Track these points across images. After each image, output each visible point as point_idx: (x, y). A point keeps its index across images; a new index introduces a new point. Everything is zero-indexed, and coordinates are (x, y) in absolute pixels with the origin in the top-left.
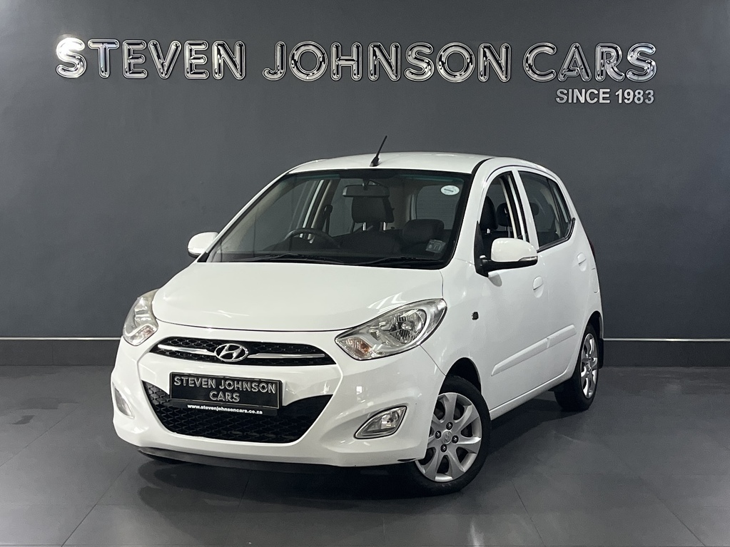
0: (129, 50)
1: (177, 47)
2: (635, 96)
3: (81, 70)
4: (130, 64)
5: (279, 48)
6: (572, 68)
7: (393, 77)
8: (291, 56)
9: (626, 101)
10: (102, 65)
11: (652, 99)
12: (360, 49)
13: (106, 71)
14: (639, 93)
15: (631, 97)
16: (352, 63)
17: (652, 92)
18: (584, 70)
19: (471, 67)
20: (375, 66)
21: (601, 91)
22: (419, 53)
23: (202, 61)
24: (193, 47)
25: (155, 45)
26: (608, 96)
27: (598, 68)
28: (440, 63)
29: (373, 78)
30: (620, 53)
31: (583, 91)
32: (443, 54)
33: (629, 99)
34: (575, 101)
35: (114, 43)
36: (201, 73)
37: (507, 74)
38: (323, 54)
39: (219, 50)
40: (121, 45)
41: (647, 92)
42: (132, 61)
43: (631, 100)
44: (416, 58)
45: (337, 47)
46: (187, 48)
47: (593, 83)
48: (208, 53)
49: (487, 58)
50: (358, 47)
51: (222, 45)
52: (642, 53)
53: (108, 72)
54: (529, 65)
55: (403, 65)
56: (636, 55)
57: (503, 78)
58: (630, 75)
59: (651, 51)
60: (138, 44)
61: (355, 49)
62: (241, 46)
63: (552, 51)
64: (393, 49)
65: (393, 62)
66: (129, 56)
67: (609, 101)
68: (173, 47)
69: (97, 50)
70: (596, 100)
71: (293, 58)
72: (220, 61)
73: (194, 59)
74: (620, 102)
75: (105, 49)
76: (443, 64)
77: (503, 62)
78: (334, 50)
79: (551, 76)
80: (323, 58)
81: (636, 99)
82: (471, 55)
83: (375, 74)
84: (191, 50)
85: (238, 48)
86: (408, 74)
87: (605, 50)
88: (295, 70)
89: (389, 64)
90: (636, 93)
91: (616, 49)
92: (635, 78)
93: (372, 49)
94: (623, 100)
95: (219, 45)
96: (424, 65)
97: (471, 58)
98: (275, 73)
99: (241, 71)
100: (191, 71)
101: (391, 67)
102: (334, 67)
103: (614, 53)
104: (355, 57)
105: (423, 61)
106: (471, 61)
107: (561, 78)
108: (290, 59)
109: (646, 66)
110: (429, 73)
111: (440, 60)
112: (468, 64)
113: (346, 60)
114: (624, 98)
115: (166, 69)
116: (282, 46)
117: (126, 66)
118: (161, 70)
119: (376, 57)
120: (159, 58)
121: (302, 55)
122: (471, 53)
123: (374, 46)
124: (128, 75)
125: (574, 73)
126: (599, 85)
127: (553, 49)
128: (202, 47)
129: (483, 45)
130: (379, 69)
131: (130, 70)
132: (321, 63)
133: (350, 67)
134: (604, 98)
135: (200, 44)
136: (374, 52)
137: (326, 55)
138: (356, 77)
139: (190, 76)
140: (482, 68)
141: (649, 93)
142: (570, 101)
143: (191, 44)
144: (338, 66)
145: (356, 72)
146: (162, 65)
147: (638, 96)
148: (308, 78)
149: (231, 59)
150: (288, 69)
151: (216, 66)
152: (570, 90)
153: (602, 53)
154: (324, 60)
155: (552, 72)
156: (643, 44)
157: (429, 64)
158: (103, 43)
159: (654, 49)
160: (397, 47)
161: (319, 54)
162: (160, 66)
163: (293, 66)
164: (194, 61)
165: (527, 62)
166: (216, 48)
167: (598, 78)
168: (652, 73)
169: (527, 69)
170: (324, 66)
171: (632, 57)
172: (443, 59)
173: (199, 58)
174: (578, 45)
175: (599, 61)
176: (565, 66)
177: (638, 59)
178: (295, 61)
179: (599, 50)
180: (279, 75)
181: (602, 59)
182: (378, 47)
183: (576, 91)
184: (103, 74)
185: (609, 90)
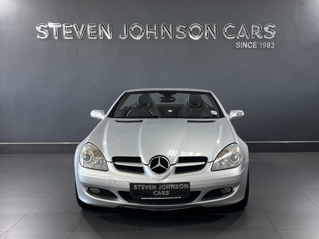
0: (65, 28)
1: (85, 26)
2: (267, 45)
3: (47, 36)
4: (66, 33)
5: (125, 26)
6: (242, 34)
7: (171, 38)
8: (130, 29)
9: (263, 47)
10: (55, 34)
11: (274, 46)
12: (158, 26)
13: (57, 36)
14: (269, 44)
15: (266, 45)
16: (155, 32)
17: (274, 43)
18: (247, 35)
19: (202, 33)
20: (164, 33)
21: (254, 43)
22: (181, 28)
23: (94, 32)
24: (91, 26)
25: (76, 26)
26: (256, 45)
27: (252, 34)
28: (190, 32)
29: (163, 38)
30: (261, 28)
31: (247, 43)
32: (191, 28)
33: (264, 46)
34: (243, 47)
35: (59, 25)
36: (94, 37)
37: (216, 36)
38: (143, 29)
39: (101, 27)
40: (62, 26)
41: (272, 44)
42: (67, 32)
43: (265, 47)
44: (180, 30)
45: (148, 26)
46: (89, 27)
47: (250, 40)
48: (97, 29)
49: (208, 30)
50: (157, 26)
51: (103, 25)
52: (270, 28)
53: (57, 37)
54: (225, 32)
55: (174, 32)
56: (267, 28)
57: (215, 38)
58: (265, 37)
59: (273, 27)
60: (69, 25)
61: (155, 27)
62: (110, 25)
63: (234, 27)
64: (171, 26)
65: (171, 31)
66: (66, 30)
67: (257, 47)
68: (83, 26)
69: (52, 28)
70: (252, 46)
71: (131, 30)
72: (102, 32)
73: (91, 31)
74: (261, 48)
75: (56, 27)
76: (191, 32)
77: (215, 31)
78: (147, 27)
79: (234, 37)
80: (143, 30)
81: (267, 46)
82: (202, 29)
83: (164, 37)
84: (90, 27)
85: (109, 26)
86: (177, 36)
87: (255, 26)
88: (132, 35)
89: (169, 32)
90: (267, 44)
91: (259, 26)
92: (267, 38)
93: (162, 26)
94: (262, 47)
95: (101, 25)
96: (183, 33)
97: (202, 30)
98: (124, 37)
99: (110, 36)
100: (90, 36)
101: (170, 34)
102: (147, 34)
103: (259, 28)
104: (156, 30)
105: (182, 31)
106: (202, 31)
107: (238, 38)
108: (130, 31)
109: (271, 33)
110: (185, 36)
111: (190, 31)
112: (201, 32)
113: (152, 31)
114: (263, 46)
115: (80, 35)
116: (126, 25)
117: (64, 34)
118: (79, 36)
119: (164, 30)
120: (77, 31)
121: (135, 29)
122: (202, 28)
123: (163, 25)
124: (66, 38)
125: (243, 36)
126: (253, 41)
127: (235, 26)
128: (95, 26)
129: (206, 25)
130: (165, 34)
131: (66, 36)
132: (142, 32)
133: (154, 34)
134: (255, 46)
135: (94, 25)
136: (163, 27)
137: (144, 29)
138: (156, 38)
139: (90, 38)
140: (206, 34)
141: (273, 44)
142: (241, 47)
143: (90, 25)
144: (149, 33)
145: (156, 36)
146: (79, 33)
147: (268, 45)
148: (137, 38)
149: (106, 31)
150: (129, 36)
151: (100, 34)
152: (241, 43)
153: (254, 27)
154: (143, 31)
155: (234, 35)
156: (270, 24)
157: (185, 32)
158: (55, 25)
159: (275, 26)
160: (172, 25)
161: (141, 29)
162: (78, 34)
163: (131, 33)
164: (91, 32)
165: (224, 31)
166: (100, 26)
167: (253, 38)
168: (274, 36)
169: (224, 34)
170: (143, 33)
171: (266, 29)
172: (191, 30)
173: (93, 31)
174: (244, 24)
175: (253, 31)
176: (239, 33)
177: (268, 30)
178: (132, 31)
179: (253, 26)
180: (125, 37)
181: (254, 30)
182: (165, 25)
183: (244, 43)
184: (55, 38)
185: (256, 43)
